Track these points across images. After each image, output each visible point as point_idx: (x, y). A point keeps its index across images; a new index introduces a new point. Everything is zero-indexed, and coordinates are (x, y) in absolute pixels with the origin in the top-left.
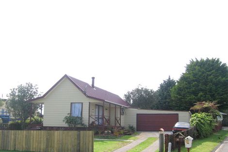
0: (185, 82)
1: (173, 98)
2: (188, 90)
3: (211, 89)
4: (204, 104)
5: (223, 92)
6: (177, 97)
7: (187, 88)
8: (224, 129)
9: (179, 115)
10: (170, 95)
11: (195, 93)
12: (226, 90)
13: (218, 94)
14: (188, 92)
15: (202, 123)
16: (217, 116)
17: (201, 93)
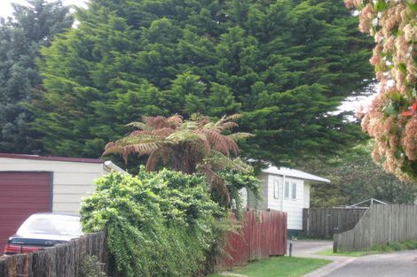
0: (113, 18)
1: (50, 96)
2: (128, 57)
3: (236, 55)
4: (174, 127)
5: (296, 74)
6: (70, 90)
7: (121, 47)
8: (295, 254)
9: (56, 180)
10: (36, 81)
11: (159, 73)
12: (312, 64)
13: (271, 79)
14: (127, 67)
15: (133, 219)
16: (240, 186)
17: (187, 75)
